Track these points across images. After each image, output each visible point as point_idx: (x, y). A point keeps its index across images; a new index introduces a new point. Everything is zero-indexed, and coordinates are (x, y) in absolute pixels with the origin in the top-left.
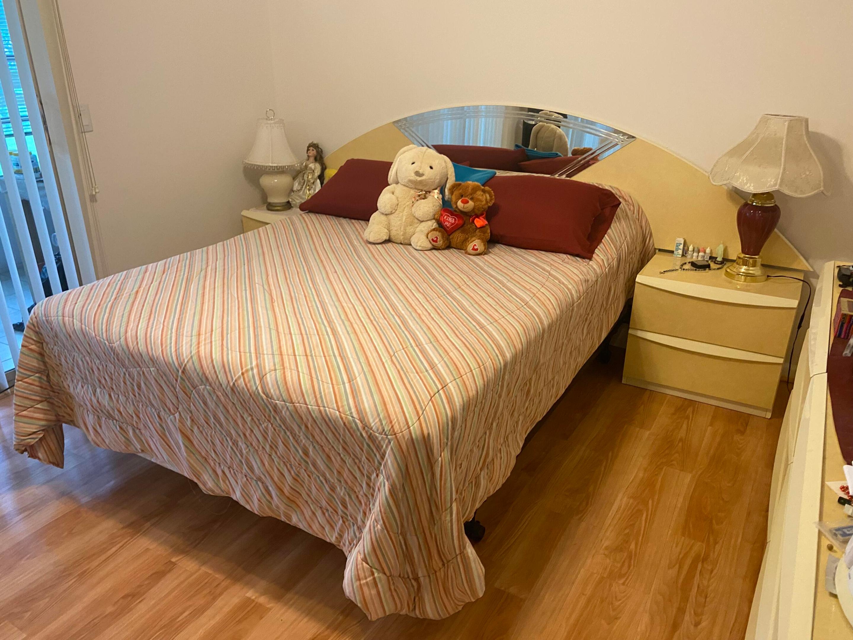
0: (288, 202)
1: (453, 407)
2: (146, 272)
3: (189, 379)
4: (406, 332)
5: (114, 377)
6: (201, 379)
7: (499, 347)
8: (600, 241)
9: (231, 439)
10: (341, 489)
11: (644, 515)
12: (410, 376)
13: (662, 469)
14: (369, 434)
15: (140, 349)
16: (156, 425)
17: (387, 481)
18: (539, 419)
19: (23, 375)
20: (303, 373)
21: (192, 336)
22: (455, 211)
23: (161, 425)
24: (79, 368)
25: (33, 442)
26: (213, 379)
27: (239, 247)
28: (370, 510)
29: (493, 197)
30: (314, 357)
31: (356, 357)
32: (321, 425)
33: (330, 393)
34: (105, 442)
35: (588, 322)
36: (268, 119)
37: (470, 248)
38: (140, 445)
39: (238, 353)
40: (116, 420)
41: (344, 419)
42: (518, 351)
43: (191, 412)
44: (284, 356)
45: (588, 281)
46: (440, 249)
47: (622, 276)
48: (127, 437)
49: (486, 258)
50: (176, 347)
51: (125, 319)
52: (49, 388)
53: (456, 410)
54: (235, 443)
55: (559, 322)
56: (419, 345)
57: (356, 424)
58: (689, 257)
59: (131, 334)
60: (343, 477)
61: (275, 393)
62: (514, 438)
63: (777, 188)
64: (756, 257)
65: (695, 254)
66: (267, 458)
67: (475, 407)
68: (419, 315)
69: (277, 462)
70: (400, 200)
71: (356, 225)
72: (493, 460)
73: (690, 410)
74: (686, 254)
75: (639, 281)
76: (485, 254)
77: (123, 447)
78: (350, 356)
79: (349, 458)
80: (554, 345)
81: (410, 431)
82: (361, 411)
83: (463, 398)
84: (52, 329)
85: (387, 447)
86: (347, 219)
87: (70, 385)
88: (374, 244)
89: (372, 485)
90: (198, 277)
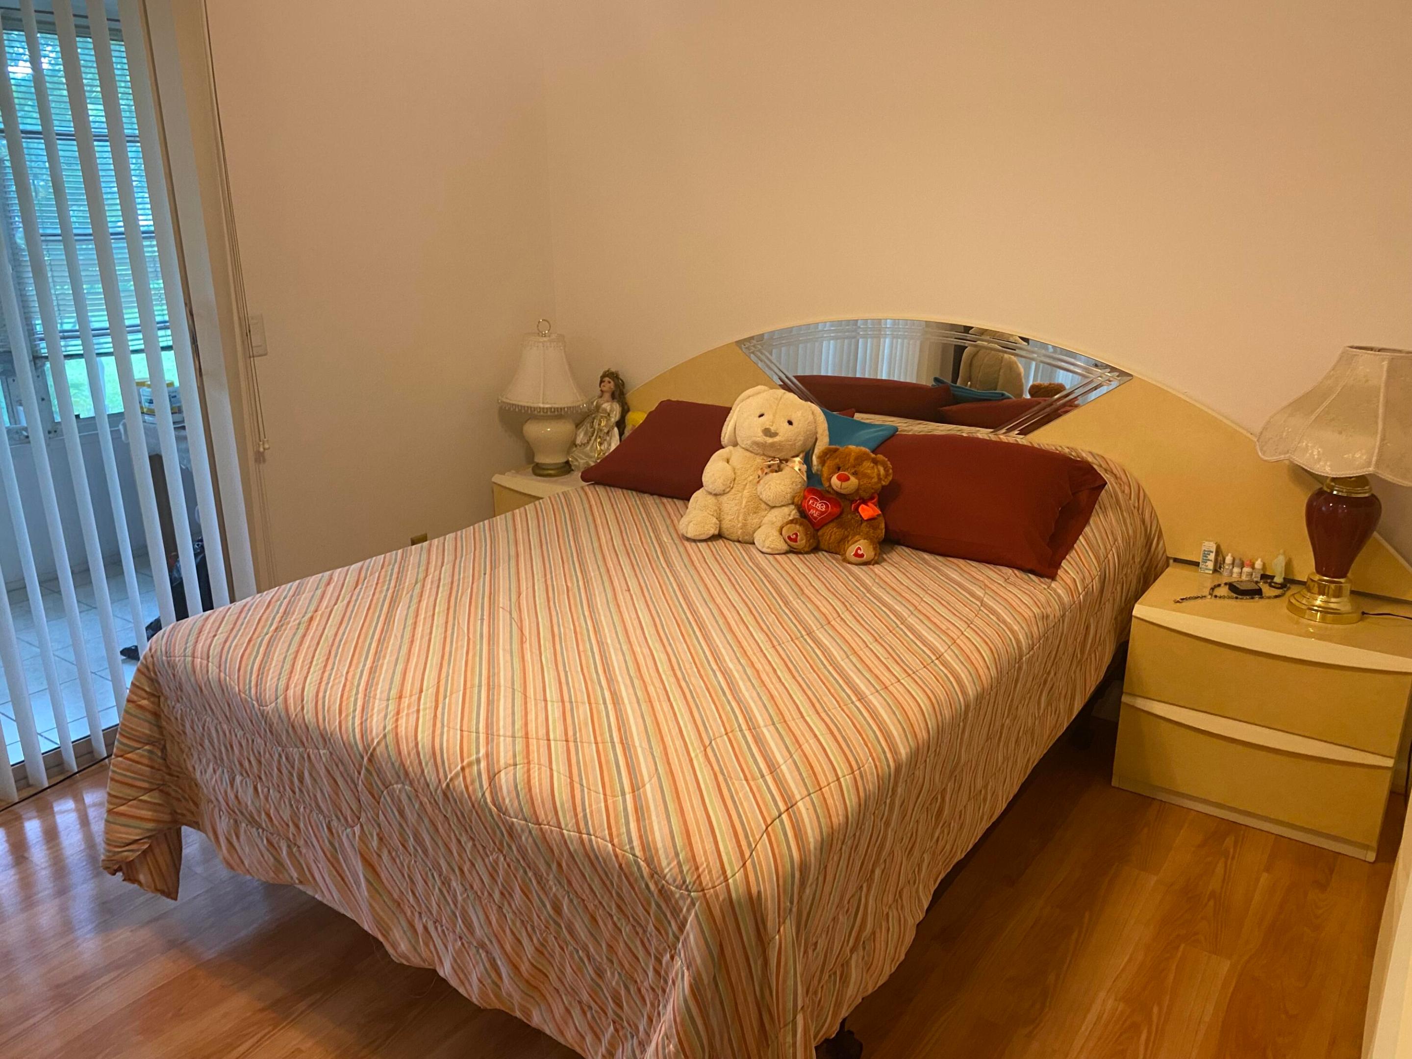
0: (567, 462)
1: (803, 846)
2: (328, 584)
3: (379, 772)
4: (734, 704)
5: (263, 759)
6: (397, 773)
7: (888, 736)
8: (1070, 547)
9: (440, 876)
10: (613, 974)
11: (1144, 1037)
12: (733, 784)
13: (1179, 946)
14: (660, 887)
15: (306, 717)
16: (323, 841)
17: (688, 969)
18: (960, 856)
19: (126, 748)
20: (559, 772)
21: (388, 700)
22: (829, 492)
23: (331, 844)
24: (211, 743)
25: (132, 856)
26: (415, 774)
27: (481, 542)
28: (659, 1014)
29: (891, 471)
30: (579, 744)
31: (647, 747)
32: (583, 864)
33: (599, 811)
34: (243, 863)
35: (1048, 685)
36: (540, 334)
37: (851, 551)
38: (299, 874)
39: (459, 732)
40: (263, 830)
41: (620, 857)
42: (920, 742)
43: (379, 826)
44: (530, 741)
45: (1048, 616)
46: (801, 553)
47: (1108, 606)
48: (277, 857)
49: (876, 570)
50: (362, 717)
51: (287, 666)
52: (164, 769)
53: (809, 850)
54: (446, 882)
55: (995, 690)
56: (753, 727)
57: (639, 868)
58: (1225, 574)
59: (294, 692)
60: (616, 954)
61: (512, 805)
62: (914, 894)
63: (1371, 469)
64: (1342, 580)
65: (1236, 570)
66: (495, 912)
67: (843, 844)
68: (757, 671)
69: (511, 920)
70: (738, 473)
71: (669, 507)
72: (874, 933)
73: (1229, 841)
74: (1220, 568)
75: (1138, 616)
76: (877, 563)
77: (272, 874)
78: (637, 744)
79: (627, 925)
80: (987, 729)
81: (728, 886)
82: (649, 844)
83: (821, 832)
84: (174, 675)
85: (688, 910)
86: (655, 497)
87: (196, 766)
88: (695, 541)
89: (663, 973)
90: (409, 595)
